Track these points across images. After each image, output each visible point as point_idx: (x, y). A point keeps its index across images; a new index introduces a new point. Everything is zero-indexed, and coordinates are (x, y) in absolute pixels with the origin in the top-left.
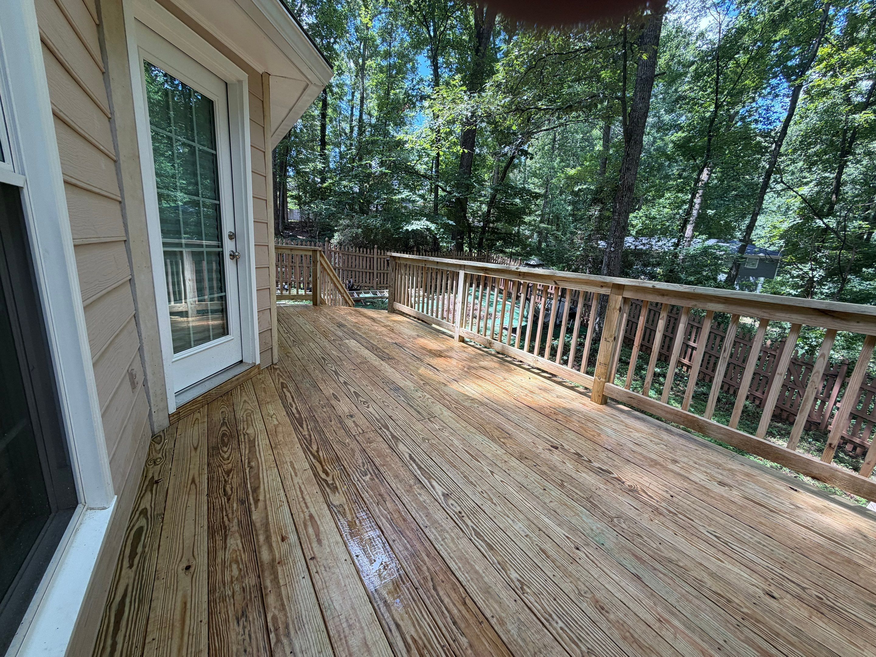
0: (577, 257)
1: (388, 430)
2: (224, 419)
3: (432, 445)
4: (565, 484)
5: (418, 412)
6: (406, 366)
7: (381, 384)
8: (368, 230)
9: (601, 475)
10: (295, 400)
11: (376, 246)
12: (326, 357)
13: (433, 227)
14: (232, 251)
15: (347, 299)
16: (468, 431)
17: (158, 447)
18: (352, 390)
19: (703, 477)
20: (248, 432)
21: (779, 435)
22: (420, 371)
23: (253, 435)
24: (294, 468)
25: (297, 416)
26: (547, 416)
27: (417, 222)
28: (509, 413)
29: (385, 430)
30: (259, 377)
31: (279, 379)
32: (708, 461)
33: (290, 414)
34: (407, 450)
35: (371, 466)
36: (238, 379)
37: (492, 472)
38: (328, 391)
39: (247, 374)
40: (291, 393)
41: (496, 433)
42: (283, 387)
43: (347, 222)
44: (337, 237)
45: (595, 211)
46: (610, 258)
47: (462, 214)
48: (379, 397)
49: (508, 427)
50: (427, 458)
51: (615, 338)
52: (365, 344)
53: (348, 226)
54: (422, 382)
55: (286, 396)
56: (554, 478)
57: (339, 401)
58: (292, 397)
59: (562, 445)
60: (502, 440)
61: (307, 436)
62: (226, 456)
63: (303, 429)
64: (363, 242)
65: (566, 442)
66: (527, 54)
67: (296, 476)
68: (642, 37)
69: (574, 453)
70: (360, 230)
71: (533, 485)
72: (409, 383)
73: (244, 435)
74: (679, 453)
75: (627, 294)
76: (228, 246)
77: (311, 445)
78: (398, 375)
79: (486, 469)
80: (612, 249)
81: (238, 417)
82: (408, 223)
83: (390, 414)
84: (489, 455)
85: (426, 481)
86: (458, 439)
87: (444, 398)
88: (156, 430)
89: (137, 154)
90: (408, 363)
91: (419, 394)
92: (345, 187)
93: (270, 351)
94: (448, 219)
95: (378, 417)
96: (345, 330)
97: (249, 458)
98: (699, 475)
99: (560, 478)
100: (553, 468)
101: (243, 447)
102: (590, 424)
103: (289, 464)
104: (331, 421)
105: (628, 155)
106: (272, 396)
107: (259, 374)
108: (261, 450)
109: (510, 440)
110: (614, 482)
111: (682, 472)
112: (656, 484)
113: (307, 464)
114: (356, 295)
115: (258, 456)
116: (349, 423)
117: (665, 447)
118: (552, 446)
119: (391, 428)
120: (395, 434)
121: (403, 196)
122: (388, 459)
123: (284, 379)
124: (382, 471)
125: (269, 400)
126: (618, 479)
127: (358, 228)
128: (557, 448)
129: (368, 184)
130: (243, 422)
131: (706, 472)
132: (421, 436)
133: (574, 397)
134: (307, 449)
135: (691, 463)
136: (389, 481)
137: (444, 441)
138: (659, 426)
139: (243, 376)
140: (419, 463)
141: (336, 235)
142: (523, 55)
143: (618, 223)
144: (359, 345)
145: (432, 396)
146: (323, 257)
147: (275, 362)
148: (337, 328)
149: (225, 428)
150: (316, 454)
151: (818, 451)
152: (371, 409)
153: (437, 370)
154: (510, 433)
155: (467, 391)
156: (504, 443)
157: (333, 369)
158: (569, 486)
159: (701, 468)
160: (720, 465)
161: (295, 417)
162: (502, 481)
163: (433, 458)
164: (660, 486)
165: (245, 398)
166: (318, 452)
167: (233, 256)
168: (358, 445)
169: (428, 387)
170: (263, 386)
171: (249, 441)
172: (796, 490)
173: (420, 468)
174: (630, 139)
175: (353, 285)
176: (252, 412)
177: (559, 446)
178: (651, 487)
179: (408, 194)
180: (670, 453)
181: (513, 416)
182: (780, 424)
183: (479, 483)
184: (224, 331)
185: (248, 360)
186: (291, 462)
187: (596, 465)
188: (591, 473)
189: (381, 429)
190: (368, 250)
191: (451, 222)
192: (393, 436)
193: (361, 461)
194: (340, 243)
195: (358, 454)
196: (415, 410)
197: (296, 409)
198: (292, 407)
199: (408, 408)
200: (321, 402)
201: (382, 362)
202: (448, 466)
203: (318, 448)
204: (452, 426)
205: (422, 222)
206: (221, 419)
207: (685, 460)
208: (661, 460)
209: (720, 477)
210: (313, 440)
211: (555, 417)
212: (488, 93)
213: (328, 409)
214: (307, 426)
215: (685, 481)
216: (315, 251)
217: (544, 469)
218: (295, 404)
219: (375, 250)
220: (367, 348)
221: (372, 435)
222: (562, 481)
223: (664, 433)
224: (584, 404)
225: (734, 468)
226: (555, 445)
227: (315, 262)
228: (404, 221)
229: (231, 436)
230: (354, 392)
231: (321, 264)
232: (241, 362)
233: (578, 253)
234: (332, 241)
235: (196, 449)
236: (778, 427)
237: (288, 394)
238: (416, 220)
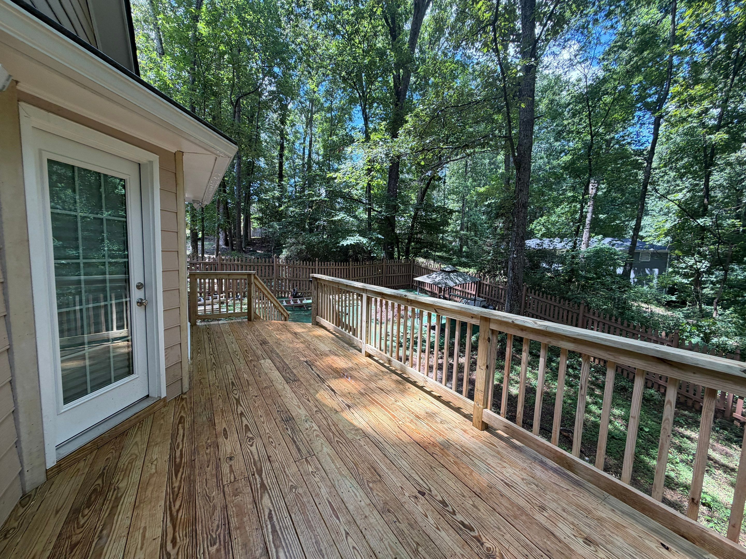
0: (488, 261)
1: (260, 475)
2: (104, 469)
3: (298, 496)
4: (420, 549)
5: (299, 450)
6: (307, 389)
7: (276, 415)
8: (310, 247)
9: (461, 532)
10: (185, 439)
11: (317, 259)
12: (236, 381)
13: (364, 241)
14: (141, 299)
15: (282, 311)
16: (340, 473)
17: (21, 510)
18: (245, 422)
19: (569, 532)
20: (120, 486)
21: (686, 424)
22: (318, 396)
23: (122, 490)
24: (144, 536)
25: (178, 460)
26: (425, 448)
27: (352, 238)
28: (388, 447)
29: (257, 476)
30: (164, 410)
31: (180, 412)
32: (578, 506)
33: (172, 458)
34: (270, 504)
35: (225, 530)
36: (137, 417)
37: (347, 534)
38: (221, 425)
39: (149, 410)
40: (184, 430)
41: (368, 475)
42: (180, 422)
43: (293, 240)
44: (285, 253)
45: (499, 224)
46: (513, 263)
47: (390, 229)
48: (267, 431)
49: (383, 467)
50: (286, 514)
51: (487, 367)
52: (278, 364)
53: (294, 243)
54: (315, 409)
55: (178, 434)
56: (410, 540)
57: (226, 438)
58: (183, 436)
59: (430, 490)
60: (371, 485)
61: (176, 489)
62: (82, 522)
63: (176, 477)
64: (306, 256)
65: (436, 485)
66: (429, 108)
67: (141, 548)
68: (520, 91)
69: (440, 502)
70: (304, 246)
71: (386, 553)
72: (303, 412)
73: (115, 490)
74: (549, 495)
75: (493, 327)
76: (136, 295)
77: (174, 502)
78: (296, 401)
79: (342, 530)
80: (515, 256)
81: (119, 464)
82: (344, 238)
83: (270, 454)
84: (351, 508)
85: (274, 550)
86: (326, 485)
87: (330, 429)
88: (28, 489)
89: (26, 238)
90: (310, 385)
91: (307, 426)
92: (292, 212)
93: (180, 382)
94: (380, 233)
95: (257, 459)
96: (266, 348)
97: (104, 524)
98: (565, 528)
99: (417, 539)
100: (413, 525)
101: (106, 507)
102: (465, 459)
103: (141, 531)
104: (208, 467)
105: (519, 179)
106: (165, 435)
107: (164, 407)
108: (122, 511)
109: (379, 485)
110: (472, 544)
111: (548, 525)
112: (516, 544)
113: (160, 530)
114: (299, 302)
115: (115, 522)
116: (225, 469)
117: (536, 488)
118: (419, 492)
119: (264, 474)
120: (265, 482)
121: (339, 218)
122: (245, 519)
123: (185, 412)
124: (233, 538)
125: (159, 440)
126: (478, 539)
127: (302, 245)
128: (423, 494)
129: (312, 208)
130: (122, 471)
131: (573, 524)
132: (291, 484)
133: (457, 421)
134: (169, 508)
135: (559, 511)
136: (235, 552)
137: (311, 490)
138: (534, 458)
139: (144, 413)
140: (276, 523)
141: (284, 251)
142: (426, 109)
143: (518, 234)
144: (272, 365)
145: (319, 427)
146: (257, 279)
147: (184, 391)
148: (259, 346)
149: (100, 482)
150: (175, 514)
151: (726, 439)
152: (253, 449)
153: (335, 393)
154: (382, 473)
155: (356, 418)
156: (371, 489)
157: (237, 397)
158: (423, 553)
159: (569, 517)
160: (590, 512)
161: (175, 462)
162: (354, 548)
163: (293, 516)
164: (521, 548)
165: (138, 439)
166: (178, 511)
167: (140, 303)
168: (223, 498)
169: (319, 415)
170: (162, 422)
171: (116, 498)
172: (667, 549)
173: (274, 531)
174: (520, 167)
175: (297, 293)
176: (137, 456)
177: (427, 492)
178: (511, 550)
179: (343, 215)
180: (540, 496)
181: (391, 450)
182: (686, 412)
183: (329, 551)
184: (130, 370)
185: (154, 394)
186: (145, 528)
187: (459, 517)
188: (451, 531)
189: (254, 475)
190: (311, 263)
191: (380, 236)
192: (263, 485)
193: (216, 522)
194: (287, 258)
195: (218, 513)
196: (297, 446)
197: (181, 451)
198: (178, 448)
199: (290, 445)
200: (209, 441)
201: (287, 386)
202: (303, 527)
203: (180, 506)
204: (327, 468)
205: (355, 237)
206: (102, 468)
207: (553, 505)
208: (527, 507)
209: (587, 530)
210: (180, 495)
211: (432, 450)
212: (401, 138)
213: (212, 449)
214: (182, 474)
215: (549, 539)
216: (249, 275)
217: (403, 526)
218: (183, 444)
219: (317, 262)
220: (278, 369)
221: (242, 484)
222: (418, 544)
223: (539, 468)
224: (465, 431)
225: (604, 515)
226: (422, 490)
227: (250, 284)
228: (340, 237)
229: (101, 493)
230: (246, 426)
231: (256, 285)
232: (148, 396)
233: (489, 258)
234: (281, 256)
235: (57, 512)
236: (685, 415)
237: (181, 432)
238: (350, 236)
